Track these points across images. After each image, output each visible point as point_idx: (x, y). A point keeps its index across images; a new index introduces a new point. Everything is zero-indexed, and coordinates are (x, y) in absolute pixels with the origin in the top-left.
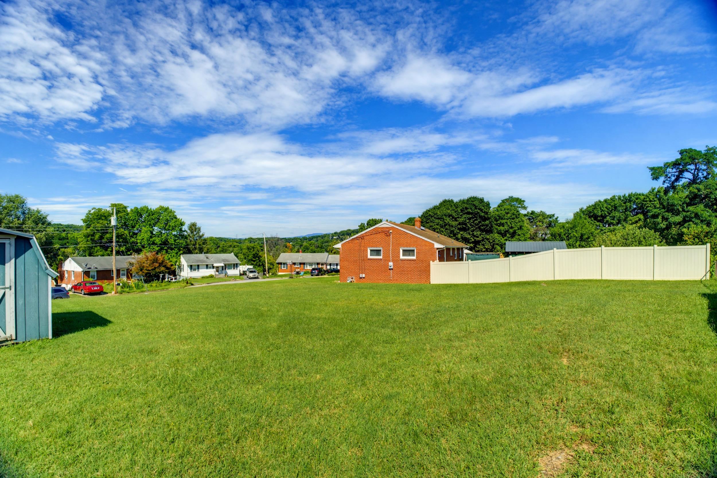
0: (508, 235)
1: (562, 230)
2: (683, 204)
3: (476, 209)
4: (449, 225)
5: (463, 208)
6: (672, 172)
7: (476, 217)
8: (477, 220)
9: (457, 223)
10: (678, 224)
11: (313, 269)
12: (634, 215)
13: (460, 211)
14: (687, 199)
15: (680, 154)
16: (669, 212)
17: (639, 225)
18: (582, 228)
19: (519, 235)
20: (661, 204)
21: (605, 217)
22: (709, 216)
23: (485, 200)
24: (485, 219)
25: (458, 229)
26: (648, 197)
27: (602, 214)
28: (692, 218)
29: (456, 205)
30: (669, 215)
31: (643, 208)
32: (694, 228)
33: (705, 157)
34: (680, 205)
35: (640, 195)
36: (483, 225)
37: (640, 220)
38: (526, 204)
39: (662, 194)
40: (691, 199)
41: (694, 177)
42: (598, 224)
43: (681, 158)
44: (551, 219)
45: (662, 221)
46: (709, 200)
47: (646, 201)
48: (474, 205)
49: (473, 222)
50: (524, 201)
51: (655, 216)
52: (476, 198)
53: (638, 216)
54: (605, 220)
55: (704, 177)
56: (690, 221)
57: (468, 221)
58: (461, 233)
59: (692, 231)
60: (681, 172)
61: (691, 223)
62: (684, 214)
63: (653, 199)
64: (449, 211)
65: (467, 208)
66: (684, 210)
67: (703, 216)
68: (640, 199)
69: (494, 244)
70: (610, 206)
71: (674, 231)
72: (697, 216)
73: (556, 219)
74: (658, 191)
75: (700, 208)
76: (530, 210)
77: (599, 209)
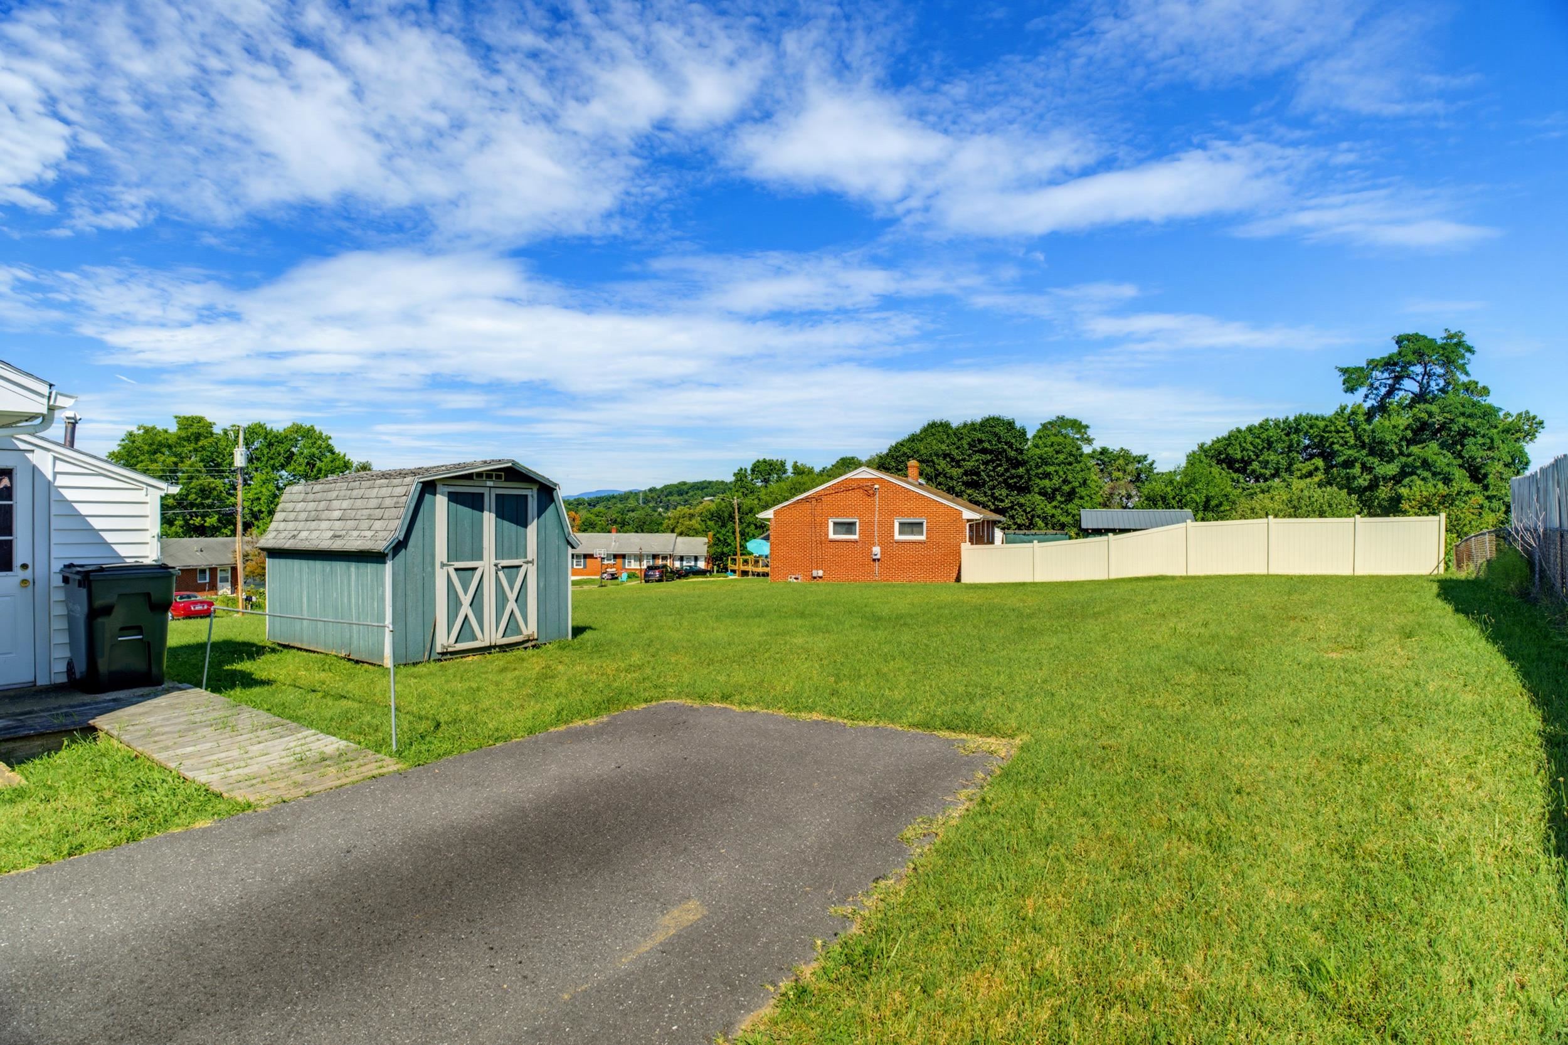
0: (1059, 498)
1: (1169, 489)
2: (1401, 440)
3: (1000, 443)
4: (945, 475)
5: (974, 441)
6: (1382, 377)
7: (1000, 460)
8: (1001, 465)
9: (961, 471)
10: (1390, 479)
11: (650, 568)
12: (1306, 460)
13: (966, 447)
14: (1409, 432)
15: (1397, 342)
16: (1375, 457)
17: (1316, 479)
18: (1208, 484)
19: (1082, 498)
20: (1358, 437)
21: (1249, 462)
22: (1448, 465)
23: (1018, 425)
24: (1017, 464)
25: (964, 483)
26: (1334, 423)
27: (1243, 457)
28: (1417, 468)
29: (958, 434)
30: (1374, 461)
31: (1324, 445)
32: (1418, 488)
33: (1441, 352)
34: (1395, 443)
35: (1317, 418)
36: (1012, 477)
37: (1317, 469)
38: (1091, 433)
39: (1361, 418)
40: (1415, 432)
41: (1421, 389)
42: (1235, 476)
43: (1400, 353)
44: (1140, 466)
45: (1362, 473)
46: (1448, 435)
47: (1330, 432)
48: (996, 434)
49: (993, 470)
50: (1087, 427)
51: (1348, 464)
52: (998, 419)
53: (1314, 461)
54: (1250, 468)
55: (1439, 390)
56: (1413, 473)
57: (982, 467)
58: (969, 491)
59: (1418, 493)
60: (1398, 379)
61: (1415, 477)
62: (1403, 459)
63: (1343, 427)
64: (944, 447)
65: (981, 441)
66: (1401, 453)
67: (1437, 465)
68: (1318, 427)
69: (1033, 516)
70: (1258, 441)
71: (1384, 492)
72: (1426, 464)
73: (1151, 464)
74: (1353, 413)
75: (1432, 450)
76: (1097, 445)
77: (1238, 447)
